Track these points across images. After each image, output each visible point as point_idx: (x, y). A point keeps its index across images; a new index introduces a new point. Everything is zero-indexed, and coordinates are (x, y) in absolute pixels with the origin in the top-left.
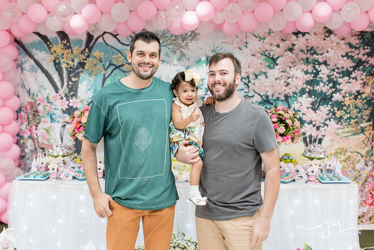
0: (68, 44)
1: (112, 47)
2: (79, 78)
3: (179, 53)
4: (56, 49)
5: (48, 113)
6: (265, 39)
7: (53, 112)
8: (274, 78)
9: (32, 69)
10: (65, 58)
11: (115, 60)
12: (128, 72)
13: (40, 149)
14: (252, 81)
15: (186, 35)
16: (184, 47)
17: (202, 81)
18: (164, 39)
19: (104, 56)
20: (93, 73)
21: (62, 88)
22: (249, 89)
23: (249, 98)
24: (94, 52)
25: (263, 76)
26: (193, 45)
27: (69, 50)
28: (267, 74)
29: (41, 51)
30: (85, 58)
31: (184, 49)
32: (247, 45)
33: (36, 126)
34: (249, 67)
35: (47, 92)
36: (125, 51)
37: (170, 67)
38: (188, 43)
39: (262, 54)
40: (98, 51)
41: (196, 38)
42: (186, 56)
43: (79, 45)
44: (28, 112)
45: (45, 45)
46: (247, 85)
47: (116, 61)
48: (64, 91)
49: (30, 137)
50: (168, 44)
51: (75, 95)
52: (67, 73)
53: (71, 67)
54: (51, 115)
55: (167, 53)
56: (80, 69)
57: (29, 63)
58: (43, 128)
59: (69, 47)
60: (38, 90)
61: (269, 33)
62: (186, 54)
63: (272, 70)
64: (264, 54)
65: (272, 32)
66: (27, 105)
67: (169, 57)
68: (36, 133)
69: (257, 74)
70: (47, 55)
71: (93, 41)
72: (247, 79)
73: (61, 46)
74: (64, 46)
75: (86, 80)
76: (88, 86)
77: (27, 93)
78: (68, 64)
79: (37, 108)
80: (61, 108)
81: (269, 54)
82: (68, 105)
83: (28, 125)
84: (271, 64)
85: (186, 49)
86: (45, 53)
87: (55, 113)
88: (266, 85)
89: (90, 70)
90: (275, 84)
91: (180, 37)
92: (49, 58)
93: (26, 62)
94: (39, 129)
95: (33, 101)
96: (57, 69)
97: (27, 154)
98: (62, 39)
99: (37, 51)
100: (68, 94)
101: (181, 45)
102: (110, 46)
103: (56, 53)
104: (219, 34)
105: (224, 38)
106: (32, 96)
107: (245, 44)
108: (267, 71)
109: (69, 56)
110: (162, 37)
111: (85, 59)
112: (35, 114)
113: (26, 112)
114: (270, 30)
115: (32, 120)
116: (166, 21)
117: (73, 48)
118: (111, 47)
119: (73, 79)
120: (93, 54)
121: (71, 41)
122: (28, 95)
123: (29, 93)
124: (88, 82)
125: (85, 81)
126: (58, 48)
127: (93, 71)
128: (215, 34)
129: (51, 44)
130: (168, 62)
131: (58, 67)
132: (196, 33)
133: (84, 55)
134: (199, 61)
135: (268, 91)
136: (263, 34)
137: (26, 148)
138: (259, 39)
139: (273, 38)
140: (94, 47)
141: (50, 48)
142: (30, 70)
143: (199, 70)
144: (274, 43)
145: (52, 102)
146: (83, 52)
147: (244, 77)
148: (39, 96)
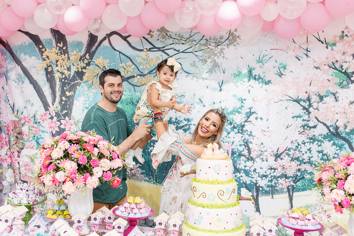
0: (64, 48)
1: (120, 52)
2: (75, 92)
3: (211, 62)
4: (50, 53)
5: (34, 136)
6: (335, 44)
7: (40, 135)
8: (348, 101)
9: (18, 79)
10: (59, 66)
11: (123, 70)
12: (139, 86)
13: (21, 182)
14: (315, 105)
15: (221, 38)
16: (218, 54)
17: (242, 102)
18: (190, 43)
19: (109, 64)
20: (93, 87)
21: (53, 105)
22: (310, 116)
23: (308, 129)
24: (96, 59)
25: (330, 98)
26: (230, 51)
27: (65, 55)
28: (337, 95)
29: (30, 56)
30: (85, 65)
31: (218, 57)
32: (309, 54)
33: (19, 152)
34: (310, 85)
35: (35, 108)
36: (137, 58)
37: (197, 81)
38: (225, 49)
39: (330, 67)
40: (101, 58)
41: (235, 43)
42: (220, 66)
43: (77, 50)
44: (9, 134)
45: (37, 49)
46: (307, 110)
47: (125, 72)
48: (55, 109)
49: (11, 166)
50: (196, 50)
51: (68, 115)
52: (60, 84)
53: (66, 77)
54: (38, 139)
55: (194, 62)
56: (77, 80)
57: (15, 72)
58: (26, 155)
59: (66, 52)
60: (24, 106)
61: (342, 37)
62: (220, 65)
63: (345, 90)
64: (333, 67)
65: (346, 35)
66: (9, 125)
67: (197, 68)
68: (18, 161)
69: (322, 94)
70: (38, 61)
71: (96, 44)
72: (307, 101)
73: (55, 50)
74: (59, 50)
75: (84, 95)
76: (85, 104)
77: (11, 109)
78: (63, 74)
79: (21, 129)
80: (51, 131)
81: (342, 67)
82: (59, 127)
83: (9, 150)
84: (344, 81)
85: (221, 58)
86: (36, 58)
87: (43, 136)
88: (335, 111)
89: (90, 82)
90: (349, 110)
91: (212, 41)
92: (40, 65)
93: (12, 69)
94: (23, 157)
95: (17, 119)
96: (48, 80)
97: (4, 187)
98: (58, 41)
99: (25, 56)
100: (59, 112)
101: (214, 52)
102: (118, 51)
103: (49, 59)
104: (268, 37)
105: (276, 42)
106: (16, 113)
107: (305, 52)
108: (338, 91)
109: (64, 64)
110: (188, 40)
111: (85, 68)
112: (18, 136)
113: (8, 134)
114: (343, 32)
115: (14, 145)
116: (193, 15)
117: (70, 53)
118: (118, 53)
119: (68, 94)
120: (95, 61)
121: (68, 43)
122: (12, 112)
123: (13, 110)
124: (85, 98)
125: (82, 96)
126: (52, 52)
127: (94, 84)
128: (263, 37)
129: (43, 47)
130: (194, 75)
131: (50, 77)
132: (236, 35)
133: (83, 62)
134: (238, 74)
135: (337, 120)
136: (333, 39)
137: (3, 180)
138: (326, 45)
139: (347, 45)
140: (97, 52)
141: (42, 53)
142: (16, 80)
143: (237, 87)
144: (349, 51)
145: (39, 123)
146: (83, 58)
147: (303, 98)
148: (24, 113)
